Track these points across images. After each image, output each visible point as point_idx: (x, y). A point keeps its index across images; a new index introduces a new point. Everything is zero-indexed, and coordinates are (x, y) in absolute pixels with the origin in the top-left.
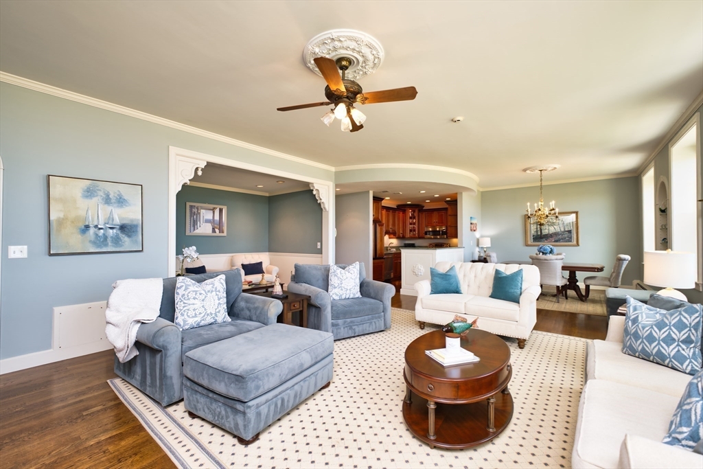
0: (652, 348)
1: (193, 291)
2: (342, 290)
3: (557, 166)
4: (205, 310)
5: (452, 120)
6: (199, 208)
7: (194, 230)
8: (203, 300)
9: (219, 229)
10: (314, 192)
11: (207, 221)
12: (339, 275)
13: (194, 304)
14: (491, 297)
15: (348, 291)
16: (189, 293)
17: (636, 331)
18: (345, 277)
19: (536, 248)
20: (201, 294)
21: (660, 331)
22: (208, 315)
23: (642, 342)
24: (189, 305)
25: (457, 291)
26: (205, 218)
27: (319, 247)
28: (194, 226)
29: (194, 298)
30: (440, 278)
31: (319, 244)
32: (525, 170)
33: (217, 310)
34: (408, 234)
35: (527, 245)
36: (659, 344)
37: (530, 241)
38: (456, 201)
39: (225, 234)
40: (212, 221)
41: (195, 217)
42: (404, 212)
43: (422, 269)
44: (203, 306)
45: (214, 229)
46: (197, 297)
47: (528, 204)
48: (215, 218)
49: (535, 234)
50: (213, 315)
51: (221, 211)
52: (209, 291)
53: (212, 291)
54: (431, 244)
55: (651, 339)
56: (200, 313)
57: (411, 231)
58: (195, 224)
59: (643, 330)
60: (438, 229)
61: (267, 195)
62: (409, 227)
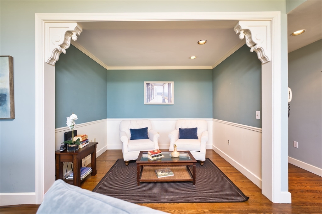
6: (153, 85)
7: (150, 100)
9: (168, 100)
11: (159, 94)
26: (157, 92)
27: (258, 117)
28: (149, 98)
31: (258, 113)
39: (173, 103)
40: (162, 94)
41: (150, 91)
45: (164, 99)
48: (165, 92)
51: (169, 85)
58: (150, 96)
61: (211, 68)
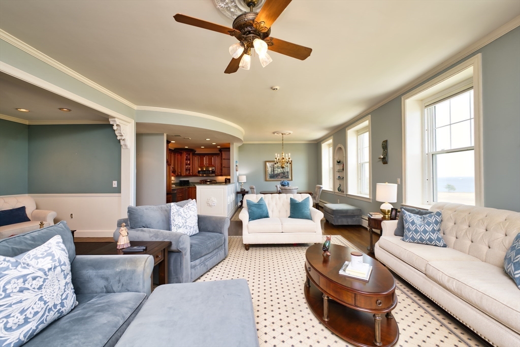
0: (426, 237)
1: (18, 278)
2: (187, 228)
3: (291, 132)
4: (45, 303)
5: (272, 88)
8: (40, 288)
10: (115, 128)
12: (183, 214)
13: (21, 302)
14: (289, 217)
15: (192, 229)
16: (9, 282)
17: (416, 229)
18: (189, 216)
19: (280, 182)
20: (34, 279)
21: (429, 227)
22: (50, 310)
23: (412, 233)
24: (10, 306)
25: (267, 217)
27: (116, 186)
29: (21, 291)
30: (256, 207)
31: (116, 182)
32: (274, 133)
33: (64, 297)
34: (184, 173)
35: (266, 181)
36: (429, 234)
37: (268, 178)
38: (229, 148)
42: (181, 154)
43: (215, 201)
44: (41, 299)
46: (27, 286)
47: (276, 154)
49: (271, 173)
50: (58, 307)
52: (50, 269)
53: (55, 267)
54: (201, 181)
55: (425, 232)
56: (36, 313)
57: (186, 170)
59: (420, 227)
60: (204, 169)
61: (27, 123)
62: (185, 167)
